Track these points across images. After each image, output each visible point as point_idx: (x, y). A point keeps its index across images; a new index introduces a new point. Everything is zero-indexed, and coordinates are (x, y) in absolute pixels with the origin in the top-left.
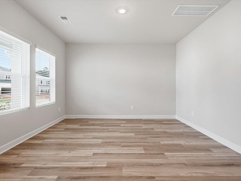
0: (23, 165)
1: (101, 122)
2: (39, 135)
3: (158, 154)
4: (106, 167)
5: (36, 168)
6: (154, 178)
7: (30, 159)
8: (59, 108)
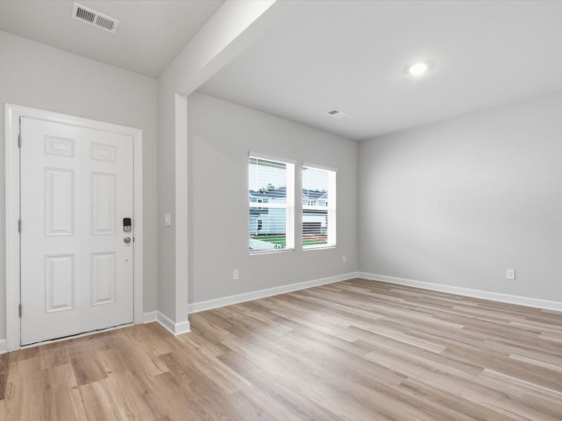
0: (272, 312)
1: (415, 294)
2: (307, 291)
3: (465, 364)
4: (352, 343)
5: (281, 317)
6: (407, 377)
7: (282, 309)
8: (344, 257)
